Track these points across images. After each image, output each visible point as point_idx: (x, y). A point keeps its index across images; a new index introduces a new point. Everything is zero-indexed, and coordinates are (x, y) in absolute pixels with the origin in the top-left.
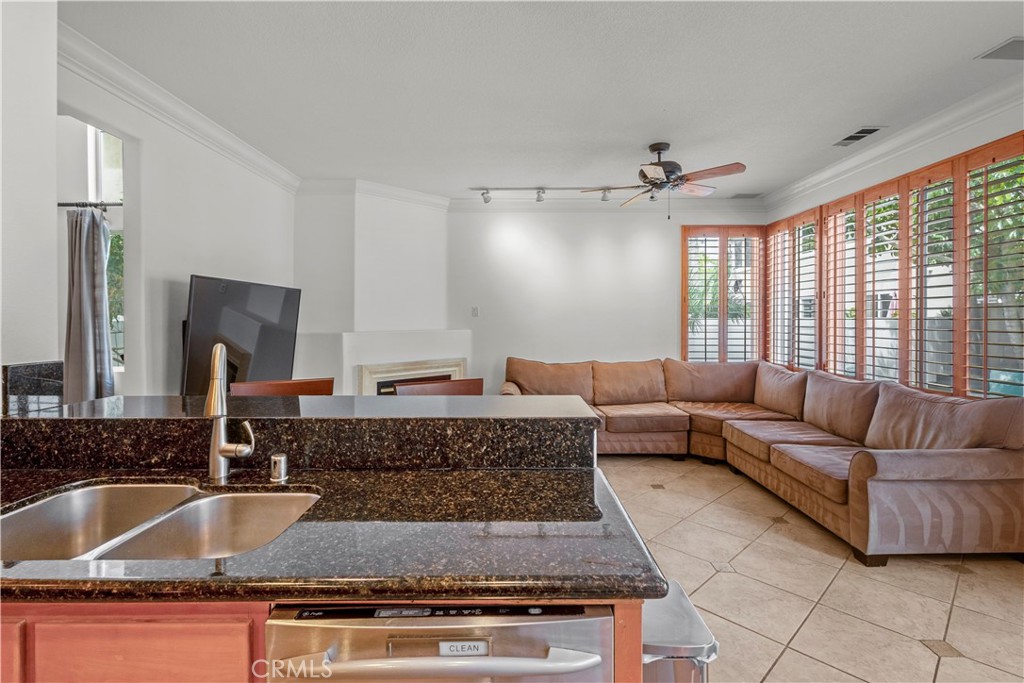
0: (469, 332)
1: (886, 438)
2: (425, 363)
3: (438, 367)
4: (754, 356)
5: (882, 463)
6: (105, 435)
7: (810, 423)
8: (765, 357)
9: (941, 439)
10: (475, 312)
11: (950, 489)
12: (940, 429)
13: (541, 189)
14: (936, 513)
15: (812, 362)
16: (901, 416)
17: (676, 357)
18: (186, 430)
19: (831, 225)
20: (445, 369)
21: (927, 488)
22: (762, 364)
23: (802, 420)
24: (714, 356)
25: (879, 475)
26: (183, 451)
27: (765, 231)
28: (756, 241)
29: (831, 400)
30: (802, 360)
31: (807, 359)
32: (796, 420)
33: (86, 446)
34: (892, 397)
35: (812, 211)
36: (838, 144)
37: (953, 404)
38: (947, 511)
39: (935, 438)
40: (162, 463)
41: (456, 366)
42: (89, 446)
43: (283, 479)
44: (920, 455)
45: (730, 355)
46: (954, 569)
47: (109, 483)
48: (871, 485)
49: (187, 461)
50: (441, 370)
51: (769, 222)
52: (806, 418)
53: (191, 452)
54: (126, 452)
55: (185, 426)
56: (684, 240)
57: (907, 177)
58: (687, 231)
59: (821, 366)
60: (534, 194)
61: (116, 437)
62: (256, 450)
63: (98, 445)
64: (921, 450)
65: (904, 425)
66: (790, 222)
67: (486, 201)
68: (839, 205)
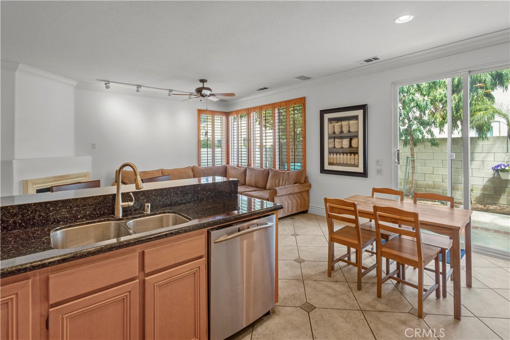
0: (90, 157)
1: (272, 186)
2: (67, 176)
3: (74, 178)
4: (224, 163)
5: (278, 191)
6: (52, 209)
7: (248, 185)
8: (228, 163)
9: (287, 183)
10: (93, 146)
11: (291, 196)
12: (286, 181)
13: (139, 86)
14: (288, 204)
15: (246, 164)
16: (276, 179)
17: (196, 165)
18: (96, 201)
19: (252, 116)
20: (78, 179)
21: (286, 197)
22: (228, 165)
23: (245, 185)
24: (210, 164)
25: (277, 195)
26: (94, 210)
27: (227, 114)
28: (224, 118)
29: (256, 176)
30: (243, 164)
31: (244, 164)
32: (243, 185)
33: (40, 215)
34: (273, 173)
35: (245, 110)
36: (257, 90)
37: (289, 173)
38: (290, 202)
39: (285, 183)
40: (85, 216)
41: (84, 176)
42: (41, 215)
43: (149, 212)
44: (285, 188)
45: (216, 163)
46: (292, 218)
47: (65, 228)
48: (275, 198)
49: (97, 214)
50: (75, 180)
51: (228, 111)
52: (247, 184)
53: (99, 210)
54: (64, 215)
55: (95, 199)
56: (199, 115)
57: (274, 104)
58: (200, 112)
59: (249, 165)
60: (135, 88)
61: (58, 209)
62: (135, 203)
63: (47, 214)
64: (286, 186)
65: (277, 181)
66: (237, 112)
67: (107, 87)
68: (254, 109)
